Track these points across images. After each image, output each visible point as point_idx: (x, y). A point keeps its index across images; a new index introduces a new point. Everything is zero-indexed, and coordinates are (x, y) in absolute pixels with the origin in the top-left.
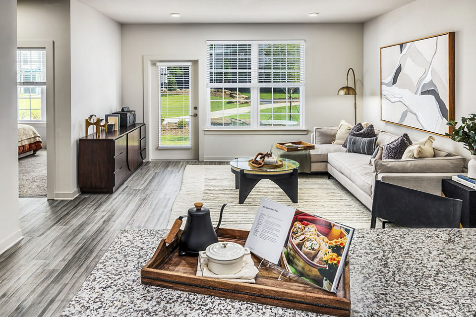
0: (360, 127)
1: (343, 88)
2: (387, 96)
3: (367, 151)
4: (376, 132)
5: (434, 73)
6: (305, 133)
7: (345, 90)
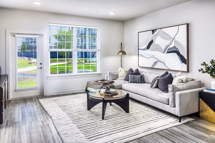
0: (131, 70)
1: (120, 52)
2: (143, 55)
3: (140, 81)
4: (140, 72)
5: (176, 42)
6: (100, 75)
7: (121, 53)
